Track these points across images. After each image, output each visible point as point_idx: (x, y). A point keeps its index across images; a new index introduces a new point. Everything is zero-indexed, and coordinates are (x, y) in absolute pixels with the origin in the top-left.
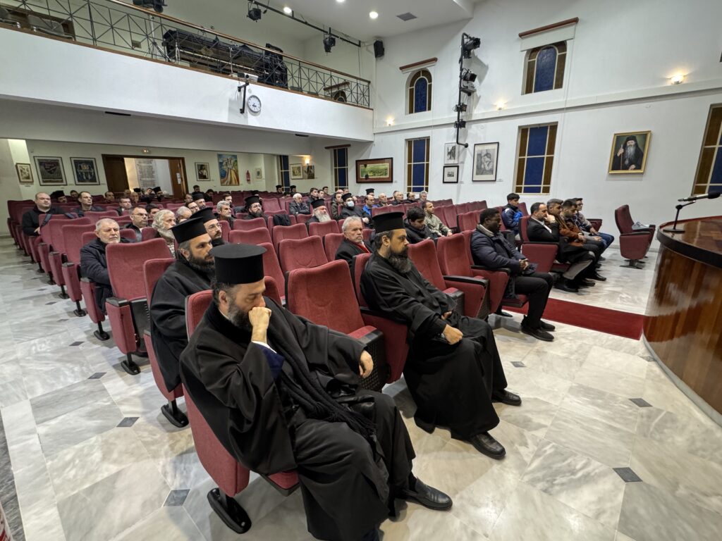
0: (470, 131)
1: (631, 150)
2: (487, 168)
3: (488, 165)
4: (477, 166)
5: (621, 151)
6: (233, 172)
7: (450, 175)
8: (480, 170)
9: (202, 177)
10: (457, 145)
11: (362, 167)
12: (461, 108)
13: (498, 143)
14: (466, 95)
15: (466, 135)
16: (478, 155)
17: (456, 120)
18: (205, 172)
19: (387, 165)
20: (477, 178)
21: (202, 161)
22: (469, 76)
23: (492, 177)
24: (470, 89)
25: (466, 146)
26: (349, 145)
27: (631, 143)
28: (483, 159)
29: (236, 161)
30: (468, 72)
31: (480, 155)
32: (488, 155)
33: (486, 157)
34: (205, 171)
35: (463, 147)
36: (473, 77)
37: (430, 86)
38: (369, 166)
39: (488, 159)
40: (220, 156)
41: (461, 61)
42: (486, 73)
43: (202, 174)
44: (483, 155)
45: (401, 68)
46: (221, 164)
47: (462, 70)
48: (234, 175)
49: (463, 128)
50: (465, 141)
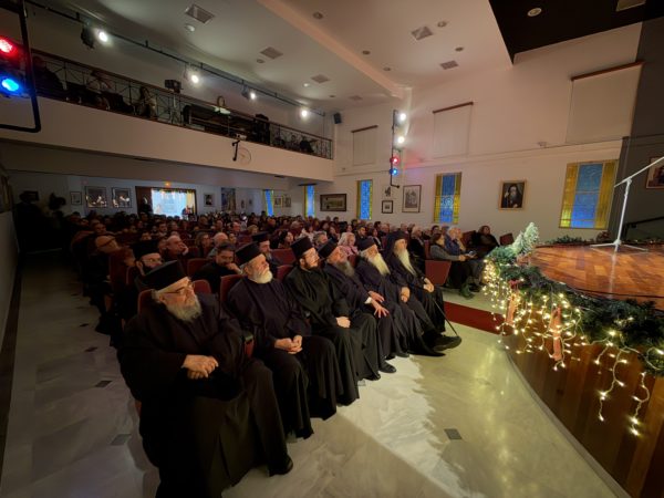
1: (514, 194)
2: (413, 203)
3: (414, 201)
4: (406, 202)
5: (507, 194)
6: (231, 201)
7: (387, 207)
8: (408, 204)
9: (209, 204)
10: (391, 187)
11: (324, 200)
13: (420, 185)
19: (342, 199)
20: (406, 210)
23: (417, 210)
27: (513, 188)
28: (410, 197)
29: (234, 193)
32: (413, 194)
34: (211, 200)
35: (396, 187)
38: (330, 199)
39: (413, 197)
40: (222, 189)
41: (393, 128)
43: (209, 201)
44: (410, 194)
45: (353, 132)
46: (223, 195)
48: (232, 203)
50: (397, 183)
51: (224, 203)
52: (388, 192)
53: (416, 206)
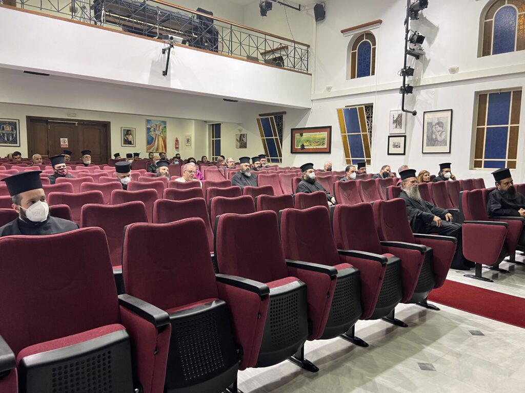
0: (419, 98)
2: (439, 138)
3: (440, 135)
4: (427, 137)
6: (161, 139)
7: (396, 146)
8: (432, 141)
9: (127, 142)
10: (404, 113)
11: (297, 136)
12: (407, 72)
13: (452, 110)
14: (414, 58)
15: (414, 101)
16: (428, 123)
17: (402, 85)
18: (130, 138)
19: (324, 134)
20: (428, 149)
21: (128, 126)
22: (416, 38)
23: (445, 150)
24: (417, 51)
25: (415, 114)
26: (285, 113)
28: (434, 129)
29: (165, 127)
30: (415, 34)
31: (430, 124)
32: (439, 123)
33: (437, 126)
34: (131, 136)
35: (411, 114)
36: (420, 39)
37: (374, 49)
38: (306, 135)
39: (439, 129)
40: (148, 121)
41: (406, 22)
42: (436, 34)
43: (128, 139)
44: (434, 124)
45: (342, 32)
46: (148, 130)
47: (407, 31)
48: (161, 142)
49: (409, 94)
50: (413, 109)
51: (150, 141)
52: (398, 122)
53: (444, 143)
